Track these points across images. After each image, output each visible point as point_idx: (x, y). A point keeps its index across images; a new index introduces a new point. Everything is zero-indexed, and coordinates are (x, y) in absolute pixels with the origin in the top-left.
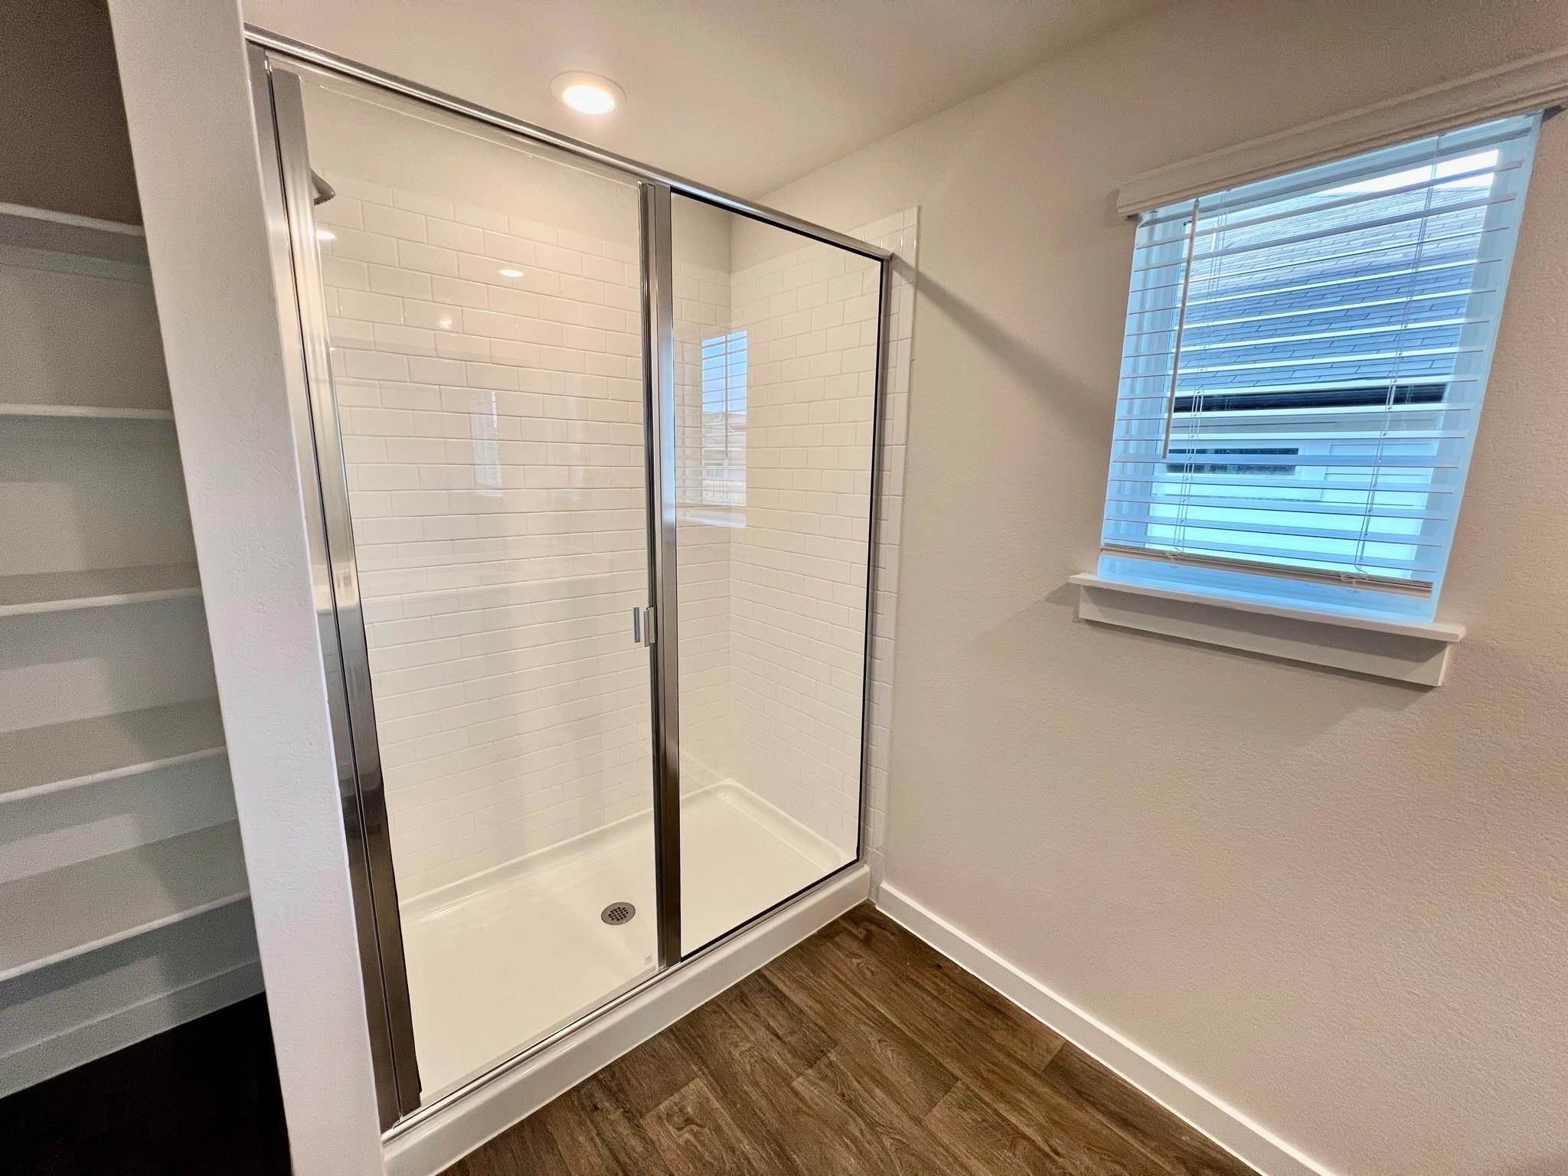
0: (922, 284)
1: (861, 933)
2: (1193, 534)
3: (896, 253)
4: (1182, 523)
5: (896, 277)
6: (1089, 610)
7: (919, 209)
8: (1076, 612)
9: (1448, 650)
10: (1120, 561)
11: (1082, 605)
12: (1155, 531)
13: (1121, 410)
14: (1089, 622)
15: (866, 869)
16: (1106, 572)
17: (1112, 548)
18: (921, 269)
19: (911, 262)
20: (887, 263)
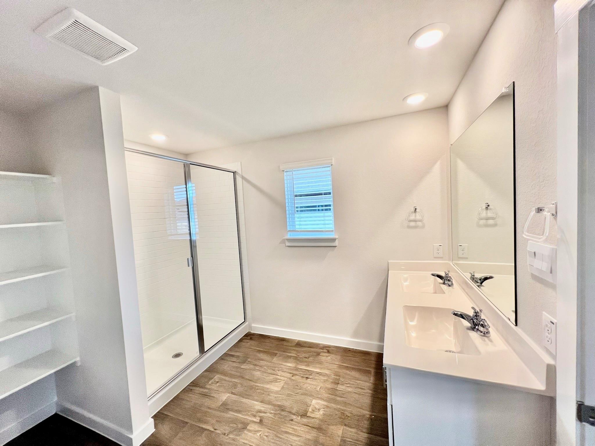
0: (243, 178)
1: (249, 338)
2: (302, 227)
3: (237, 171)
4: (300, 225)
5: (237, 176)
6: (288, 244)
7: (241, 162)
8: (285, 245)
9: (337, 240)
10: (292, 233)
11: (286, 243)
12: (297, 227)
13: (287, 205)
14: (288, 246)
15: (247, 323)
16: (289, 236)
17: (290, 231)
18: (243, 175)
19: (240, 173)
20: (234, 173)
